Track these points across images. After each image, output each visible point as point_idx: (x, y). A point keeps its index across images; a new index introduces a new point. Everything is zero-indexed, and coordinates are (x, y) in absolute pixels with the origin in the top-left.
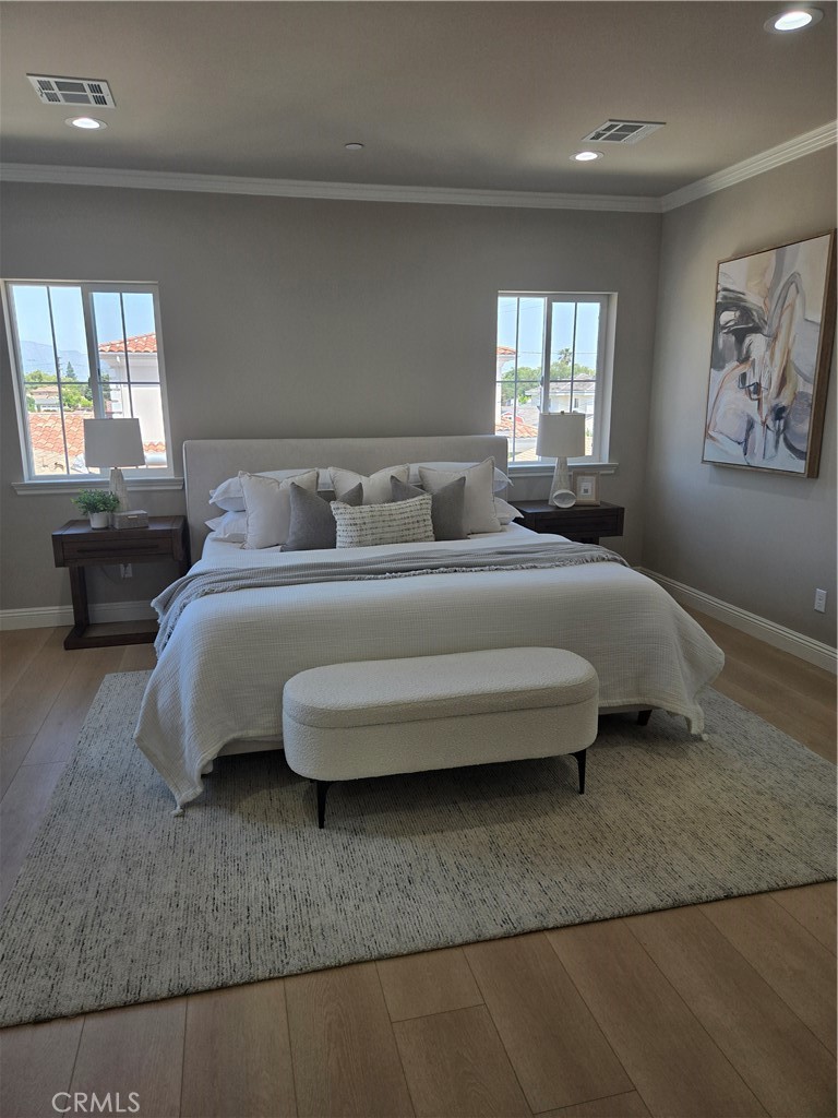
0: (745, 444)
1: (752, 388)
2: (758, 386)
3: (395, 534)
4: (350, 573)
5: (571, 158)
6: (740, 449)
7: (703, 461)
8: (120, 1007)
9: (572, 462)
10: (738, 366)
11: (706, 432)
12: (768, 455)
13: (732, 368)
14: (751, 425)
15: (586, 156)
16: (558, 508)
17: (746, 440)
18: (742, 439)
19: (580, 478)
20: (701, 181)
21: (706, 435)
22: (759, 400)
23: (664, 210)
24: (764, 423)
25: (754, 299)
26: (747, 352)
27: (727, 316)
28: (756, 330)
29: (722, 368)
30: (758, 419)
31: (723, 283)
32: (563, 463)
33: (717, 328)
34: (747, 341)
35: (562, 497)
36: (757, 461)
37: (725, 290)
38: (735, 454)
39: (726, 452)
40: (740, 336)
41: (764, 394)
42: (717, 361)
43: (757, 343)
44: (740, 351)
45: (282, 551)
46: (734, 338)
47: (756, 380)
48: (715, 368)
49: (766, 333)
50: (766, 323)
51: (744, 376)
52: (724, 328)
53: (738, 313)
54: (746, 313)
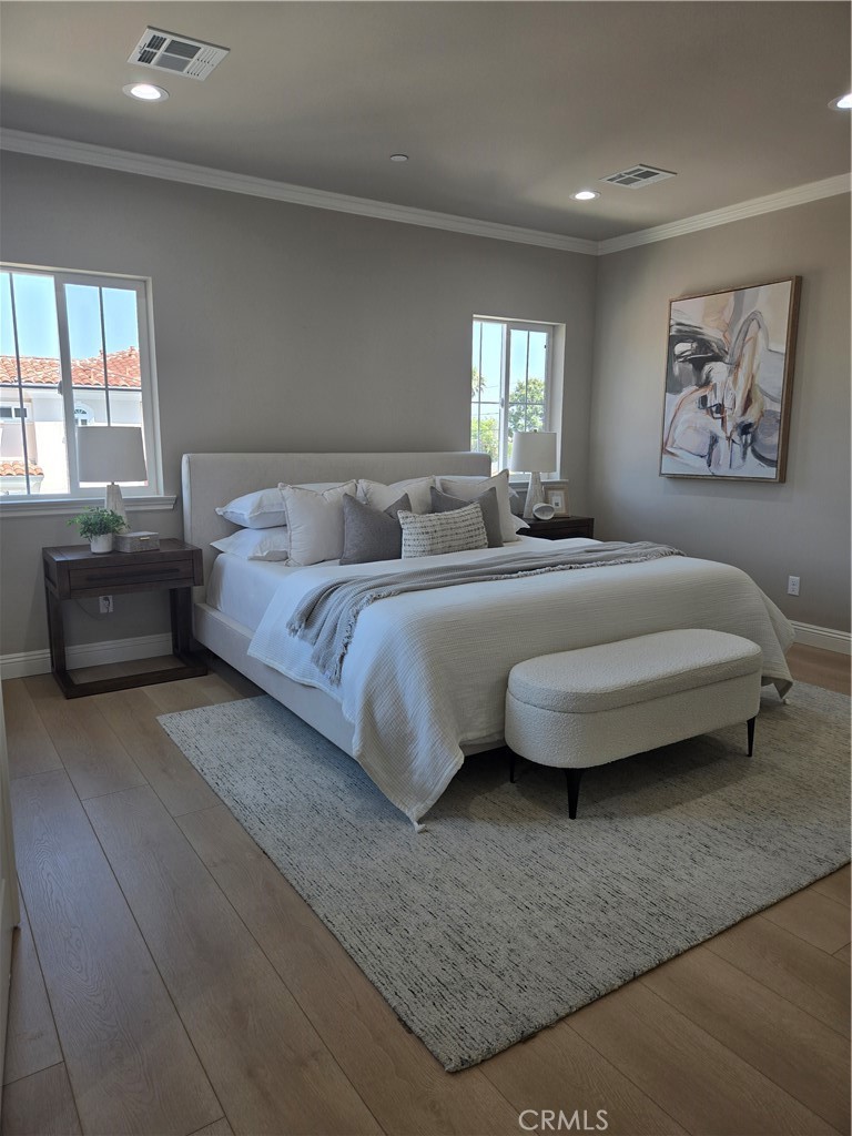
0: (709, 458)
1: (714, 409)
2: (720, 408)
3: (461, 542)
4: (483, 574)
5: (571, 197)
6: (704, 462)
7: (661, 474)
8: (589, 1005)
9: (544, 478)
10: (697, 390)
11: (662, 449)
12: (735, 464)
13: (691, 393)
14: (714, 440)
15: (585, 196)
16: (539, 520)
17: (710, 454)
18: (705, 452)
19: (550, 492)
20: (646, 231)
21: (663, 450)
22: (723, 419)
23: (599, 254)
24: (729, 438)
25: (712, 333)
26: (707, 378)
27: (680, 348)
28: (717, 358)
29: (679, 391)
30: (721, 434)
31: (676, 318)
32: (536, 479)
33: (671, 357)
34: (707, 368)
35: (540, 510)
36: (723, 471)
37: (679, 324)
38: (699, 467)
39: (687, 465)
40: (698, 365)
41: (728, 413)
42: (673, 385)
43: (718, 371)
44: (699, 378)
45: (341, 564)
46: (691, 366)
47: (719, 401)
48: (670, 392)
49: (727, 361)
50: (727, 353)
51: (704, 400)
52: (679, 357)
53: (695, 345)
54: (704, 344)
